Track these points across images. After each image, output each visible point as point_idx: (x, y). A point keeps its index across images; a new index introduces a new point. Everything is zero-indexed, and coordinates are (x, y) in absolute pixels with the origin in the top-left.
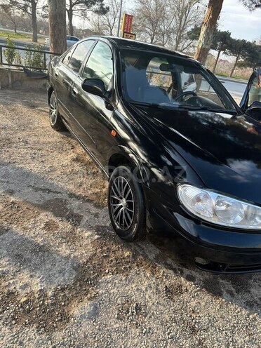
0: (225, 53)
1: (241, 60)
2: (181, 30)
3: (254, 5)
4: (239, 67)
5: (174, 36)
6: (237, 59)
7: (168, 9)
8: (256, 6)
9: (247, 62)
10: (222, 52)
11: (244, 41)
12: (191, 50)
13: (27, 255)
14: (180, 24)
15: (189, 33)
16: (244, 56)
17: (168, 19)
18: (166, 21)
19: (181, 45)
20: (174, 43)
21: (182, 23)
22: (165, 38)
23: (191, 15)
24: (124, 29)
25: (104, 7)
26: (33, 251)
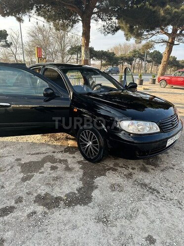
0: (94, 60)
1: (104, 62)
2: (63, 50)
3: (106, 33)
4: (104, 66)
5: (59, 54)
6: (101, 62)
7: (51, 38)
8: (108, 33)
9: (107, 63)
10: (91, 59)
11: (102, 51)
12: (72, 61)
13: (52, 182)
14: (61, 46)
15: (69, 51)
16: (105, 60)
17: (52, 45)
18: (51, 46)
19: (65, 59)
20: (61, 58)
21: (63, 46)
22: (54, 56)
23: (67, 40)
24: (38, 56)
25: (8, 42)
26: (54, 180)
